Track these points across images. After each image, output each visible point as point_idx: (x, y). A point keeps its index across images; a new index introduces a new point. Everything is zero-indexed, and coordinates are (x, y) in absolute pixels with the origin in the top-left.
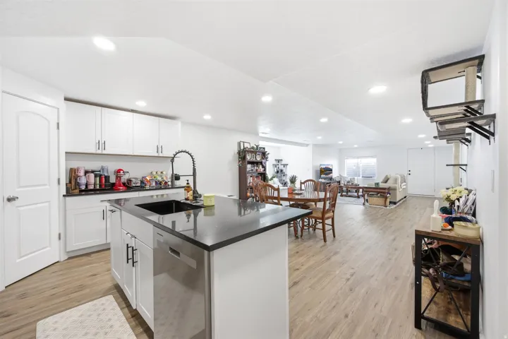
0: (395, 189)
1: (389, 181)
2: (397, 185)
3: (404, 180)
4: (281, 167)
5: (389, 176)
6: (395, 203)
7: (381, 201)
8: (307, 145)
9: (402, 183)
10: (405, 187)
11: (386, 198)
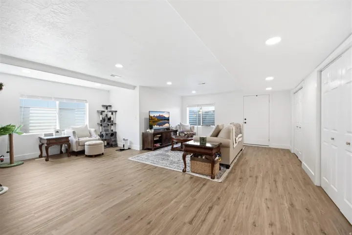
0: (227, 147)
1: (221, 135)
2: (231, 141)
3: (239, 130)
4: (110, 115)
5: (221, 127)
6: (228, 167)
7: (206, 166)
8: (134, 87)
9: (236, 136)
10: (240, 139)
11: (213, 163)
